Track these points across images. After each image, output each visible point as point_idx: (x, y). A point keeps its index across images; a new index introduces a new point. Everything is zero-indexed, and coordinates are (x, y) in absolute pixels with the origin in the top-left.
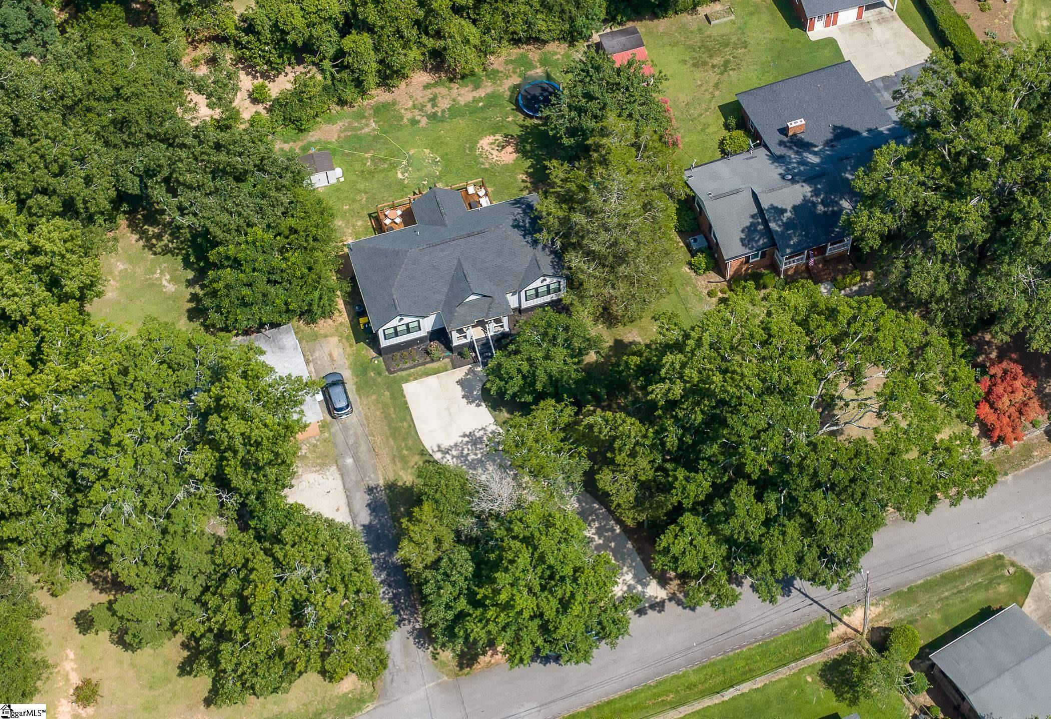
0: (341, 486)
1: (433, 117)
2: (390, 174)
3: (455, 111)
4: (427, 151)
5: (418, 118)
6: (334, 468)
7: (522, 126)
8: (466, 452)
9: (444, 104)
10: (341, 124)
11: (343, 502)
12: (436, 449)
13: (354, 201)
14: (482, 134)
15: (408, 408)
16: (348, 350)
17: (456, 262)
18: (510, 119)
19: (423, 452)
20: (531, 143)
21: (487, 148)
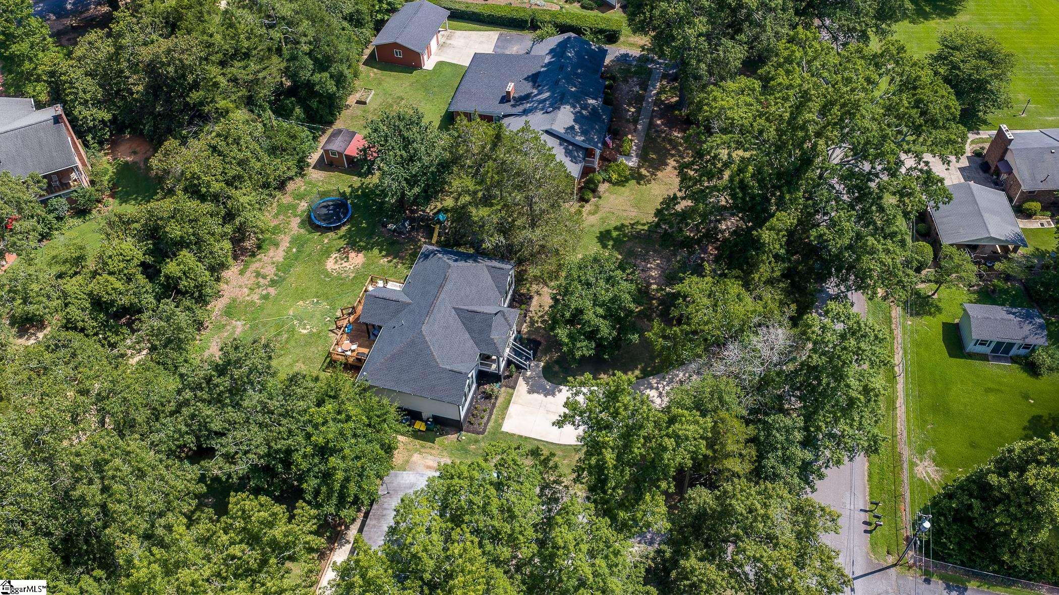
1: (273, 283)
2: (297, 337)
3: (284, 268)
4: (301, 303)
5: (264, 292)
7: (340, 238)
9: (270, 271)
10: (214, 343)
14: (321, 264)
15: (526, 438)
16: (433, 452)
17: (453, 312)
18: (326, 241)
20: (361, 240)
21: (337, 267)
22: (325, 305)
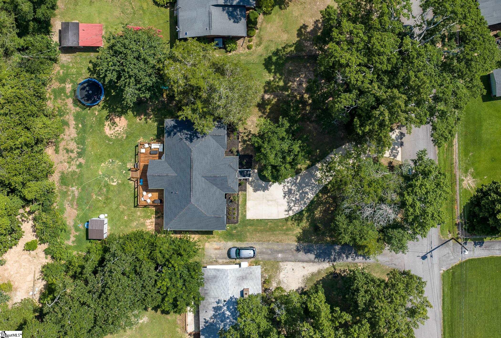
0: (292, 263)
1: (80, 155)
2: (112, 188)
3: (81, 141)
4: (103, 164)
5: (78, 163)
6: (281, 264)
7: (103, 108)
8: (294, 199)
9: (73, 146)
10: (67, 205)
11: (301, 264)
12: (287, 213)
13: (122, 212)
14: (102, 132)
15: (261, 220)
16: (215, 239)
17: (203, 179)
18: (97, 113)
19: (287, 220)
20: (117, 107)
21: (112, 132)
22: (118, 163)
